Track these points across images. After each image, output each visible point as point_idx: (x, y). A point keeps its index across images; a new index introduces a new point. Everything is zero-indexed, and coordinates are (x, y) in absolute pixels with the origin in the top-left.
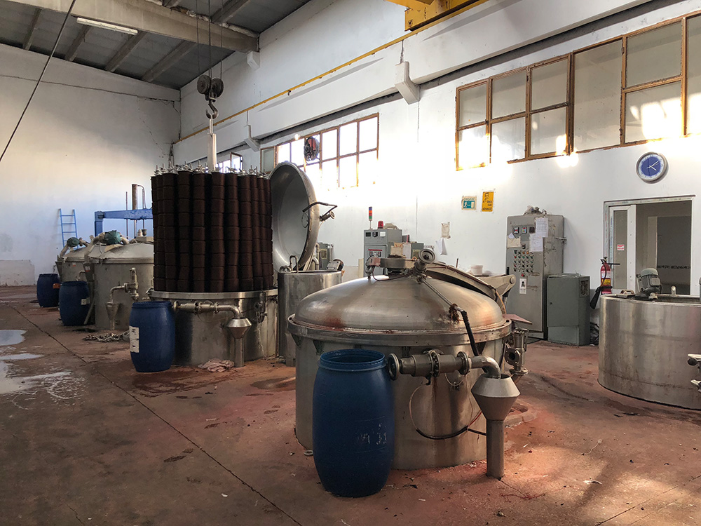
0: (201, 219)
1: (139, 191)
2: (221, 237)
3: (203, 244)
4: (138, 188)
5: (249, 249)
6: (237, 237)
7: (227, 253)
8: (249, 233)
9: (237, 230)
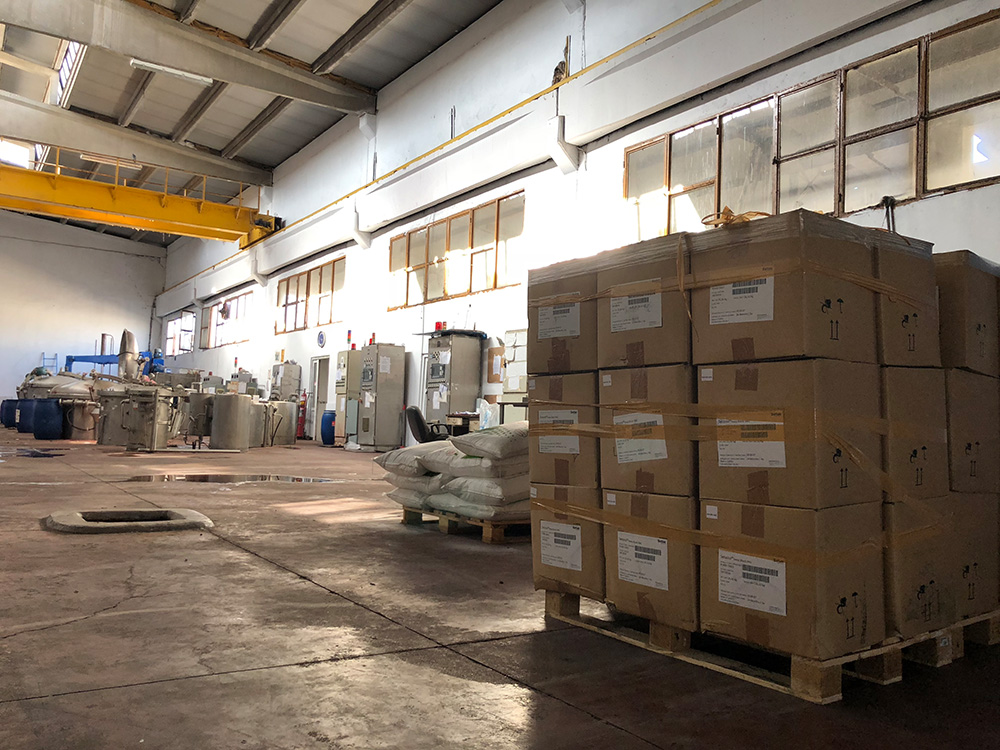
1: (108, 340)
4: (107, 337)
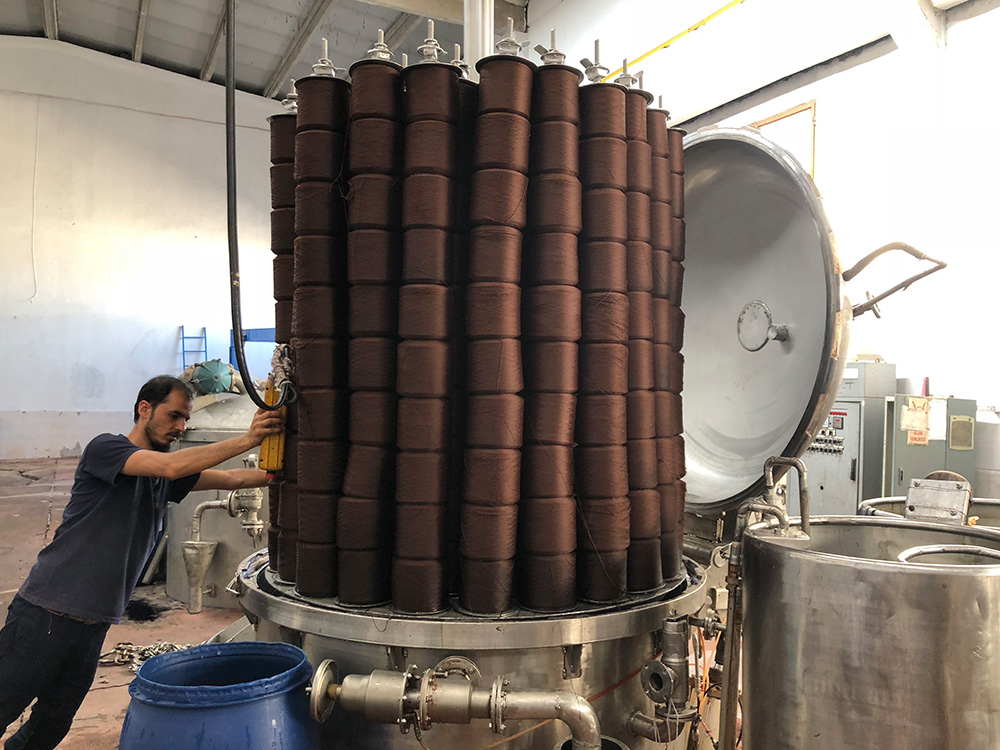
0: (431, 252)
2: (510, 324)
3: (439, 353)
5: (618, 378)
6: (571, 327)
7: (532, 392)
8: (619, 312)
9: (572, 299)
